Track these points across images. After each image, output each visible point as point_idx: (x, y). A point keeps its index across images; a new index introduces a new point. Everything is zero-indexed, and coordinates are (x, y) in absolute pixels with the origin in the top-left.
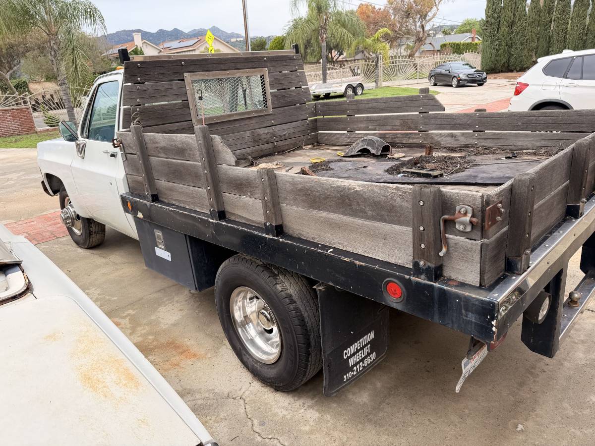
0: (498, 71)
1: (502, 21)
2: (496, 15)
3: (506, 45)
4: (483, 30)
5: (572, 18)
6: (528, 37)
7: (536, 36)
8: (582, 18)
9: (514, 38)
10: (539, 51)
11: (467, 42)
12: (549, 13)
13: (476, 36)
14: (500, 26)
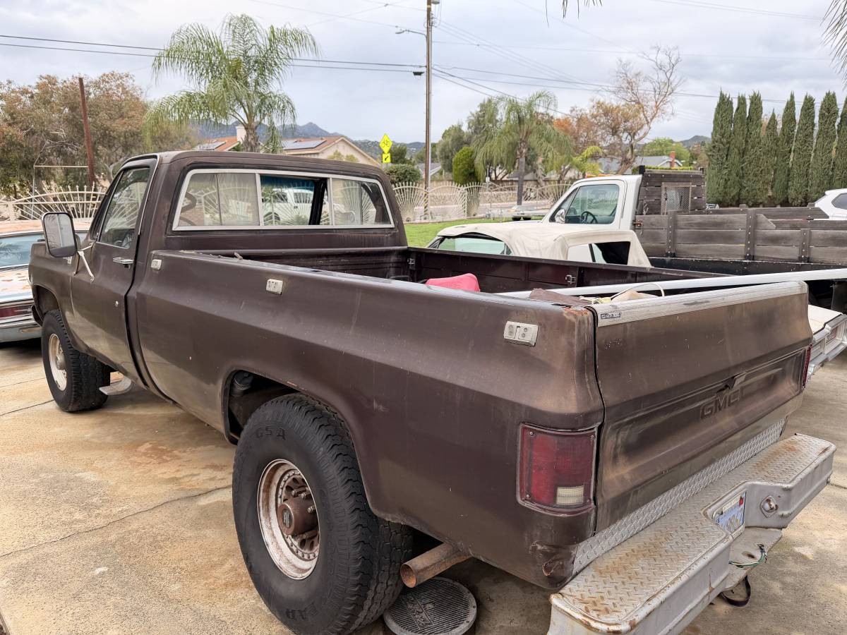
0: (726, 205)
1: (732, 147)
2: (724, 140)
3: (737, 176)
4: (709, 156)
5: (815, 150)
6: (762, 168)
7: (772, 167)
8: (828, 151)
9: (747, 167)
10: (776, 184)
11: (664, 167)
12: (788, 142)
13: (675, 161)
14: (730, 153)
